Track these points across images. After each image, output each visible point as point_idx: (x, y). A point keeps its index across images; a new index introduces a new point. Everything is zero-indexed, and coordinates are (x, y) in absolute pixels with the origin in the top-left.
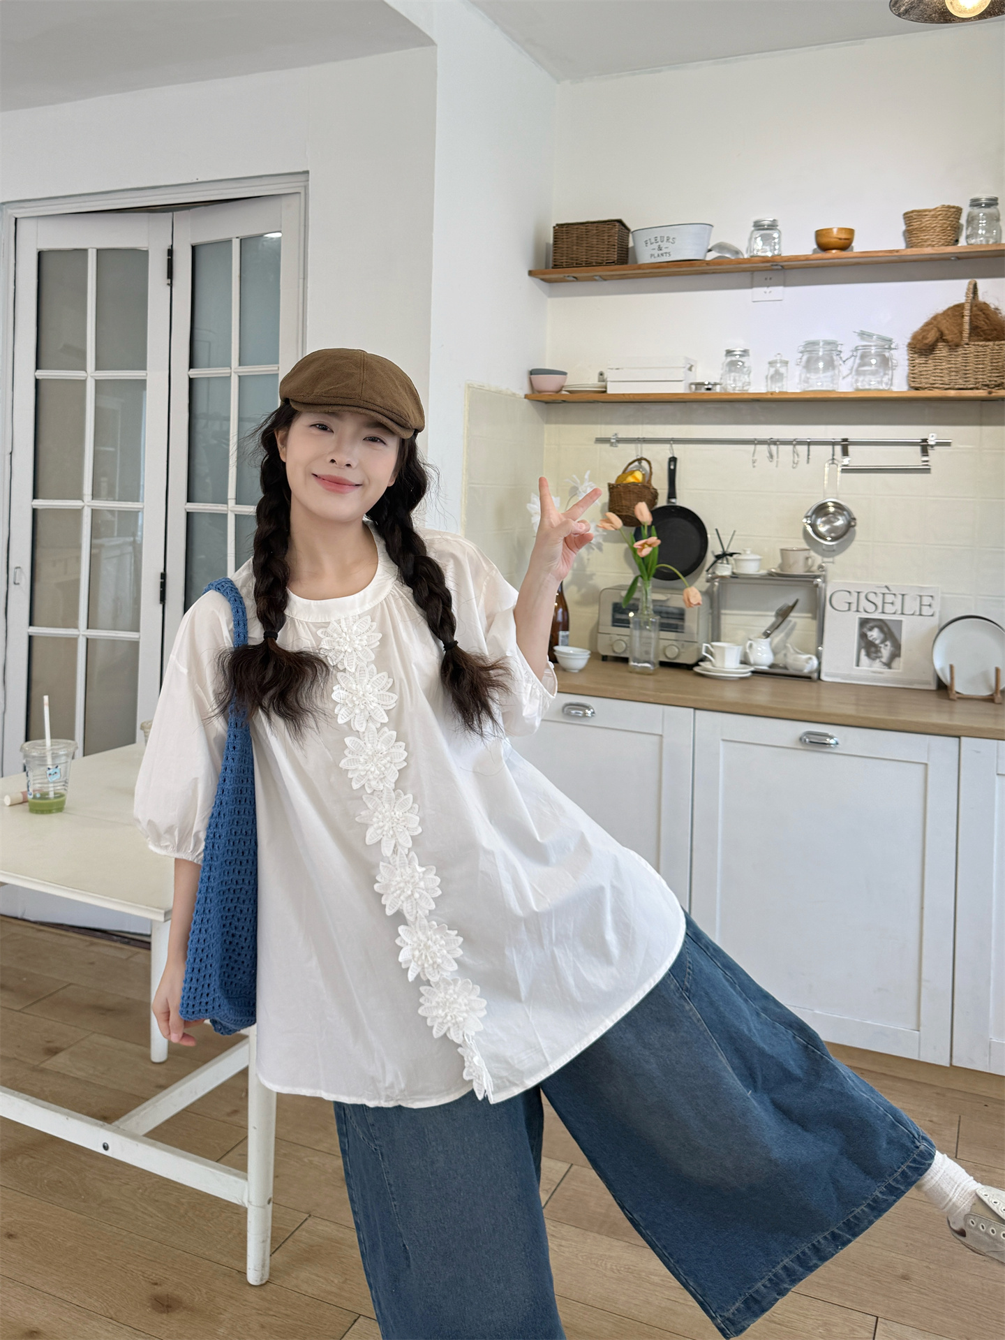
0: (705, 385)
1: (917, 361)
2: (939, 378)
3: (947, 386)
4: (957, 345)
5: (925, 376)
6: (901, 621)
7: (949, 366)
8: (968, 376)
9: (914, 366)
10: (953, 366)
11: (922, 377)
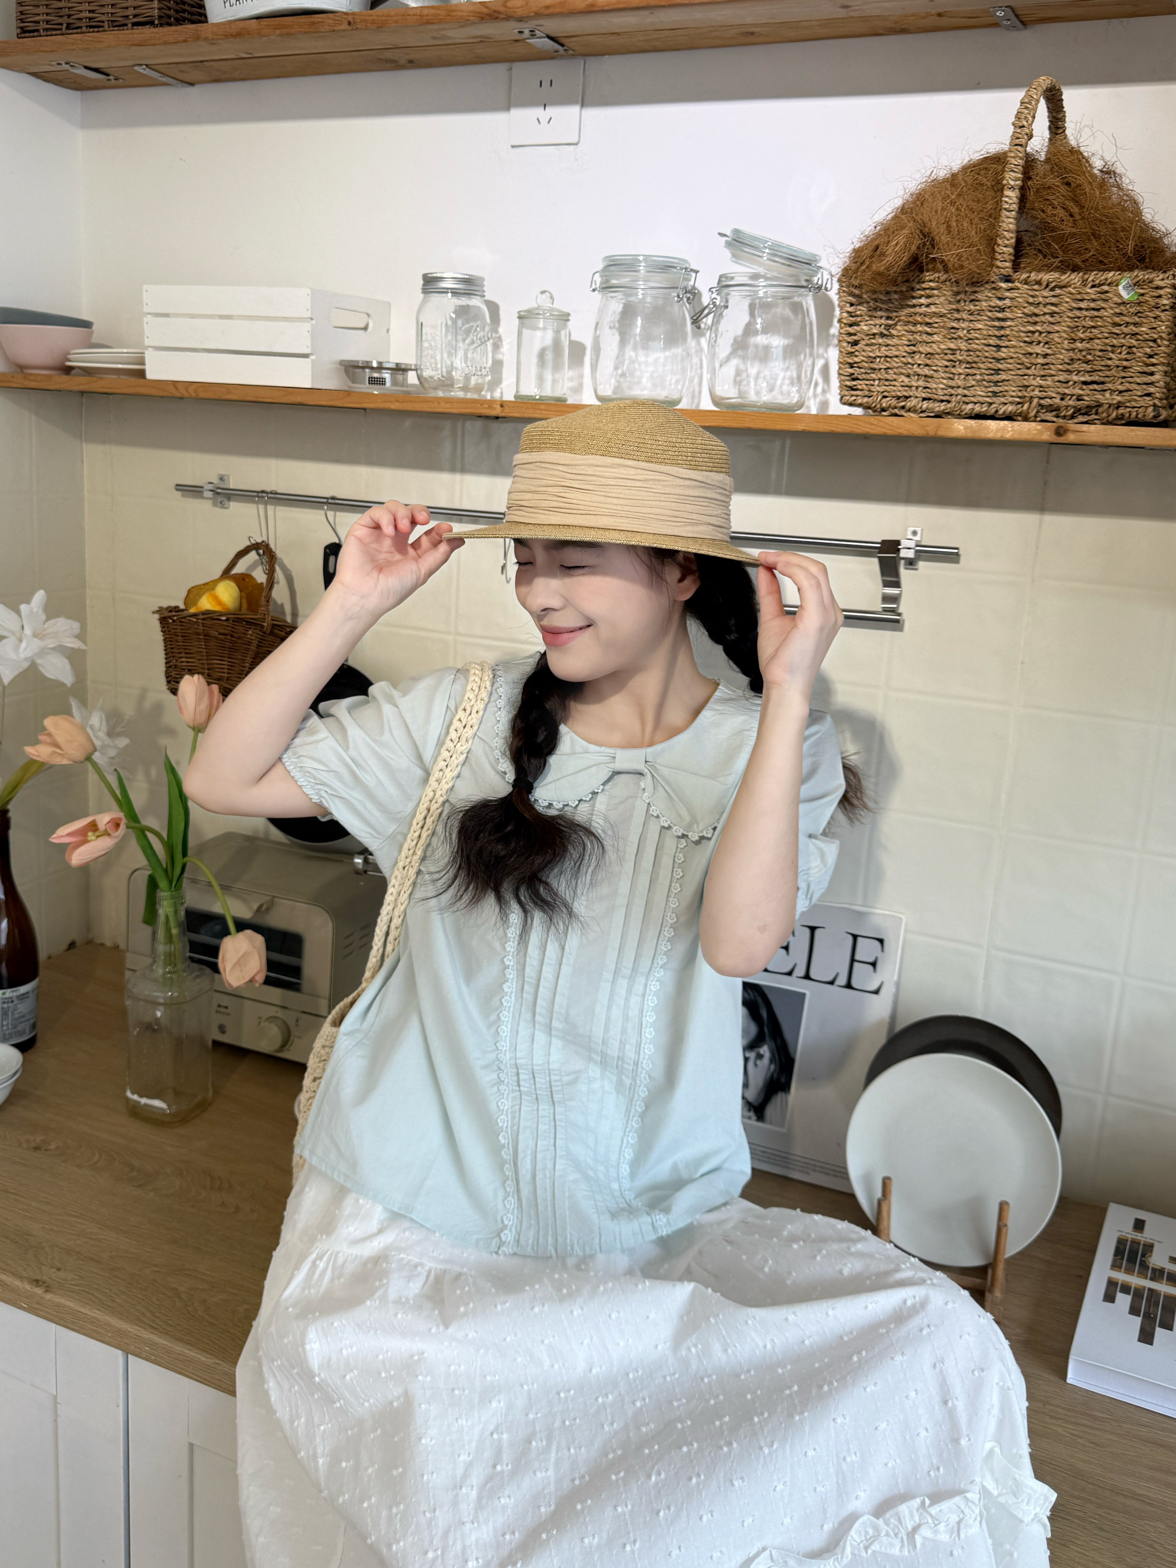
0: (372, 368)
1: (865, 328)
2: (921, 383)
3: (943, 407)
4: (977, 282)
5: (883, 375)
6: (804, 995)
7: (952, 346)
8: (1003, 376)
9: (855, 343)
10: (963, 345)
11: (874, 376)
